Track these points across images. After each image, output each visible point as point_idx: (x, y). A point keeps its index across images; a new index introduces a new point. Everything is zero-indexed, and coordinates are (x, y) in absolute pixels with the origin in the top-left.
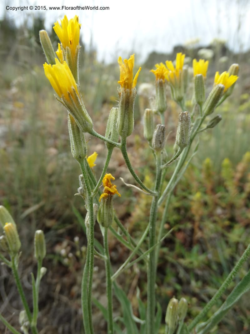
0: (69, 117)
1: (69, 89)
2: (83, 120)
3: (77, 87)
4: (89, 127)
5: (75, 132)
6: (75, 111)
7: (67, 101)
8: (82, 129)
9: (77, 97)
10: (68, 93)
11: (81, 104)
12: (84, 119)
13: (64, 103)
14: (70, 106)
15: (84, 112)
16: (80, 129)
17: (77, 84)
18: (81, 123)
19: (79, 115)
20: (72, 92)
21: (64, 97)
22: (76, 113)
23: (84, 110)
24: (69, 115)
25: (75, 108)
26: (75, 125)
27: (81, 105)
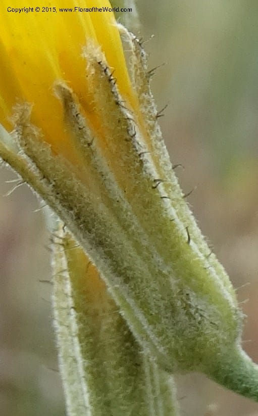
0: (59, 262)
1: (68, 63)
2: (165, 287)
3: (126, 46)
5: (111, 372)
7: (55, 153)
8: (161, 349)
9: (123, 122)
10: (58, 96)
11: (150, 165)
12: (173, 281)
13: (31, 167)
14: (75, 183)
15: (174, 226)
16: (146, 351)
17: (120, 26)
19: (137, 245)
20: (91, 88)
21: (34, 121)
22: (117, 235)
23: (173, 212)
24: (67, 244)
25: (110, 202)
26: (107, 323)
27: (156, 176)
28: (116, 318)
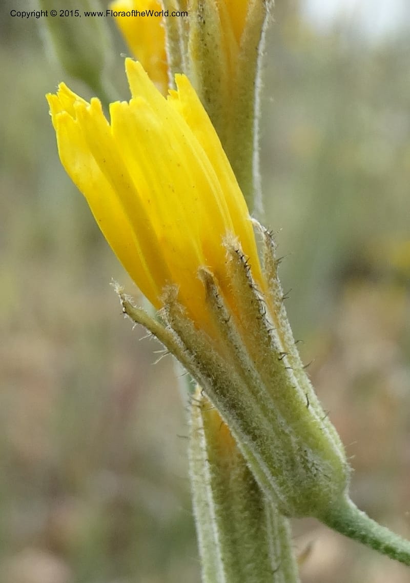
0: (197, 421)
1: (209, 251)
2: (287, 445)
3: (258, 237)
4: (326, 486)
5: (238, 515)
6: (246, 390)
7: (197, 328)
8: (282, 497)
9: (255, 302)
10: (201, 279)
11: (277, 340)
12: (294, 439)
13: (177, 339)
14: (214, 354)
15: (295, 393)
16: (268, 498)
17: (254, 221)
18: (277, 465)
19: (264, 409)
20: (229, 273)
21: (180, 301)
22: (247, 400)
23: (294, 381)
24: (203, 406)
25: (242, 372)
26: (236, 473)
27: (281, 350)
28: (244, 469)
